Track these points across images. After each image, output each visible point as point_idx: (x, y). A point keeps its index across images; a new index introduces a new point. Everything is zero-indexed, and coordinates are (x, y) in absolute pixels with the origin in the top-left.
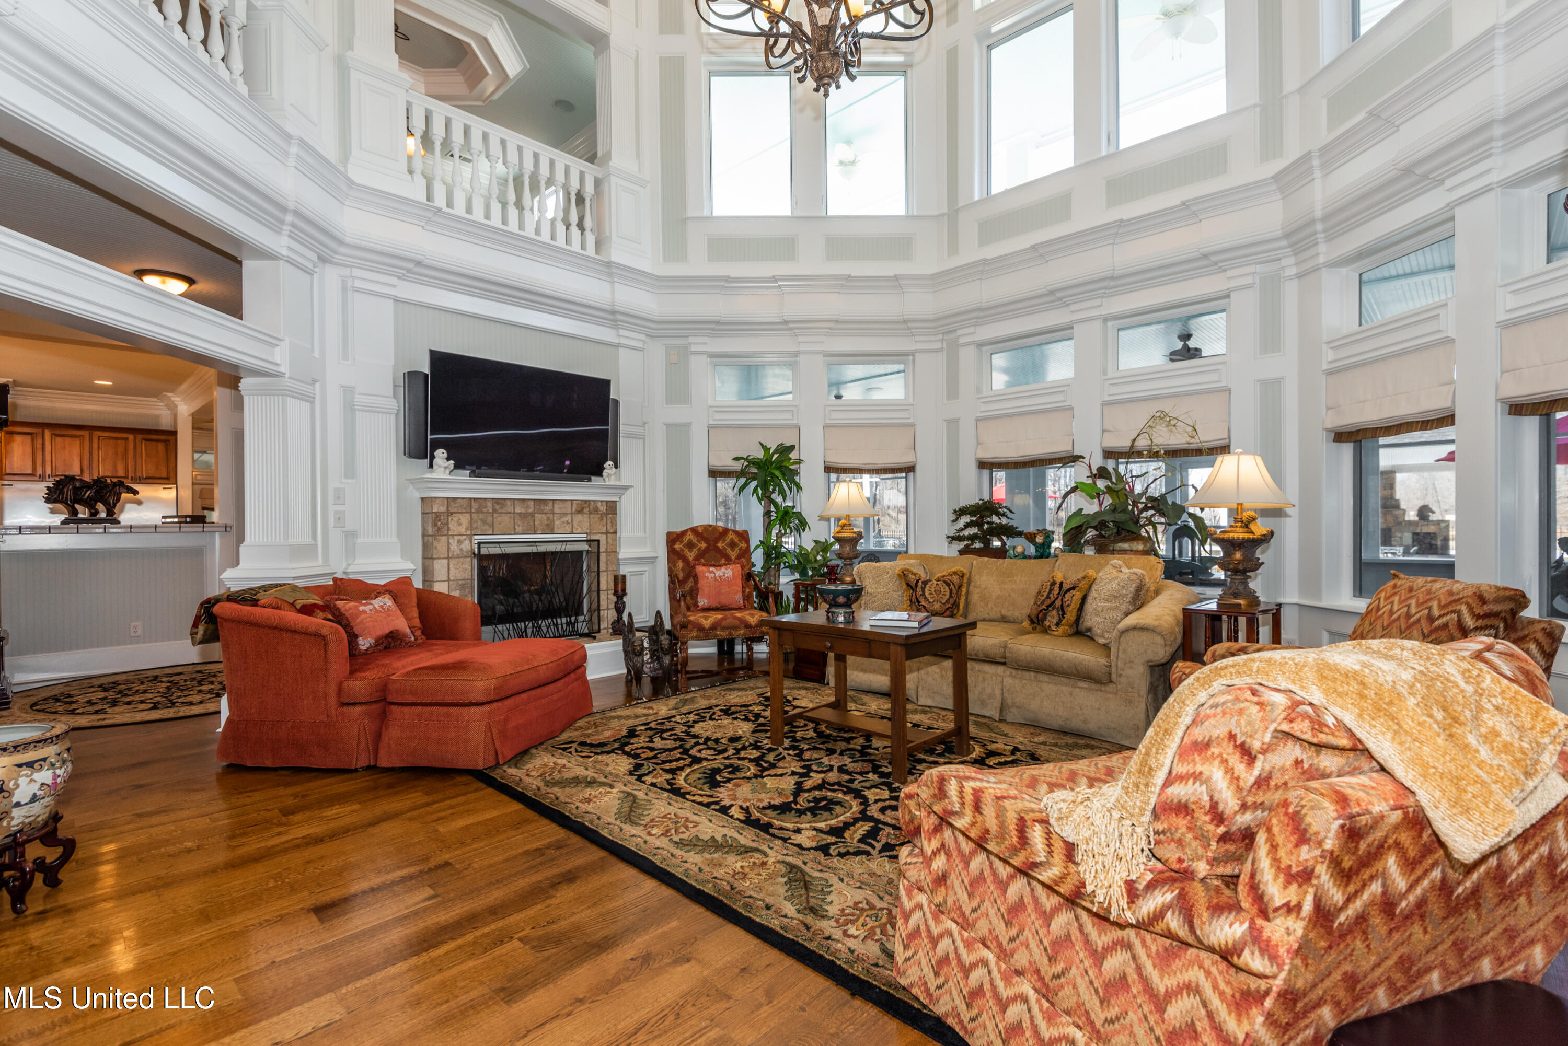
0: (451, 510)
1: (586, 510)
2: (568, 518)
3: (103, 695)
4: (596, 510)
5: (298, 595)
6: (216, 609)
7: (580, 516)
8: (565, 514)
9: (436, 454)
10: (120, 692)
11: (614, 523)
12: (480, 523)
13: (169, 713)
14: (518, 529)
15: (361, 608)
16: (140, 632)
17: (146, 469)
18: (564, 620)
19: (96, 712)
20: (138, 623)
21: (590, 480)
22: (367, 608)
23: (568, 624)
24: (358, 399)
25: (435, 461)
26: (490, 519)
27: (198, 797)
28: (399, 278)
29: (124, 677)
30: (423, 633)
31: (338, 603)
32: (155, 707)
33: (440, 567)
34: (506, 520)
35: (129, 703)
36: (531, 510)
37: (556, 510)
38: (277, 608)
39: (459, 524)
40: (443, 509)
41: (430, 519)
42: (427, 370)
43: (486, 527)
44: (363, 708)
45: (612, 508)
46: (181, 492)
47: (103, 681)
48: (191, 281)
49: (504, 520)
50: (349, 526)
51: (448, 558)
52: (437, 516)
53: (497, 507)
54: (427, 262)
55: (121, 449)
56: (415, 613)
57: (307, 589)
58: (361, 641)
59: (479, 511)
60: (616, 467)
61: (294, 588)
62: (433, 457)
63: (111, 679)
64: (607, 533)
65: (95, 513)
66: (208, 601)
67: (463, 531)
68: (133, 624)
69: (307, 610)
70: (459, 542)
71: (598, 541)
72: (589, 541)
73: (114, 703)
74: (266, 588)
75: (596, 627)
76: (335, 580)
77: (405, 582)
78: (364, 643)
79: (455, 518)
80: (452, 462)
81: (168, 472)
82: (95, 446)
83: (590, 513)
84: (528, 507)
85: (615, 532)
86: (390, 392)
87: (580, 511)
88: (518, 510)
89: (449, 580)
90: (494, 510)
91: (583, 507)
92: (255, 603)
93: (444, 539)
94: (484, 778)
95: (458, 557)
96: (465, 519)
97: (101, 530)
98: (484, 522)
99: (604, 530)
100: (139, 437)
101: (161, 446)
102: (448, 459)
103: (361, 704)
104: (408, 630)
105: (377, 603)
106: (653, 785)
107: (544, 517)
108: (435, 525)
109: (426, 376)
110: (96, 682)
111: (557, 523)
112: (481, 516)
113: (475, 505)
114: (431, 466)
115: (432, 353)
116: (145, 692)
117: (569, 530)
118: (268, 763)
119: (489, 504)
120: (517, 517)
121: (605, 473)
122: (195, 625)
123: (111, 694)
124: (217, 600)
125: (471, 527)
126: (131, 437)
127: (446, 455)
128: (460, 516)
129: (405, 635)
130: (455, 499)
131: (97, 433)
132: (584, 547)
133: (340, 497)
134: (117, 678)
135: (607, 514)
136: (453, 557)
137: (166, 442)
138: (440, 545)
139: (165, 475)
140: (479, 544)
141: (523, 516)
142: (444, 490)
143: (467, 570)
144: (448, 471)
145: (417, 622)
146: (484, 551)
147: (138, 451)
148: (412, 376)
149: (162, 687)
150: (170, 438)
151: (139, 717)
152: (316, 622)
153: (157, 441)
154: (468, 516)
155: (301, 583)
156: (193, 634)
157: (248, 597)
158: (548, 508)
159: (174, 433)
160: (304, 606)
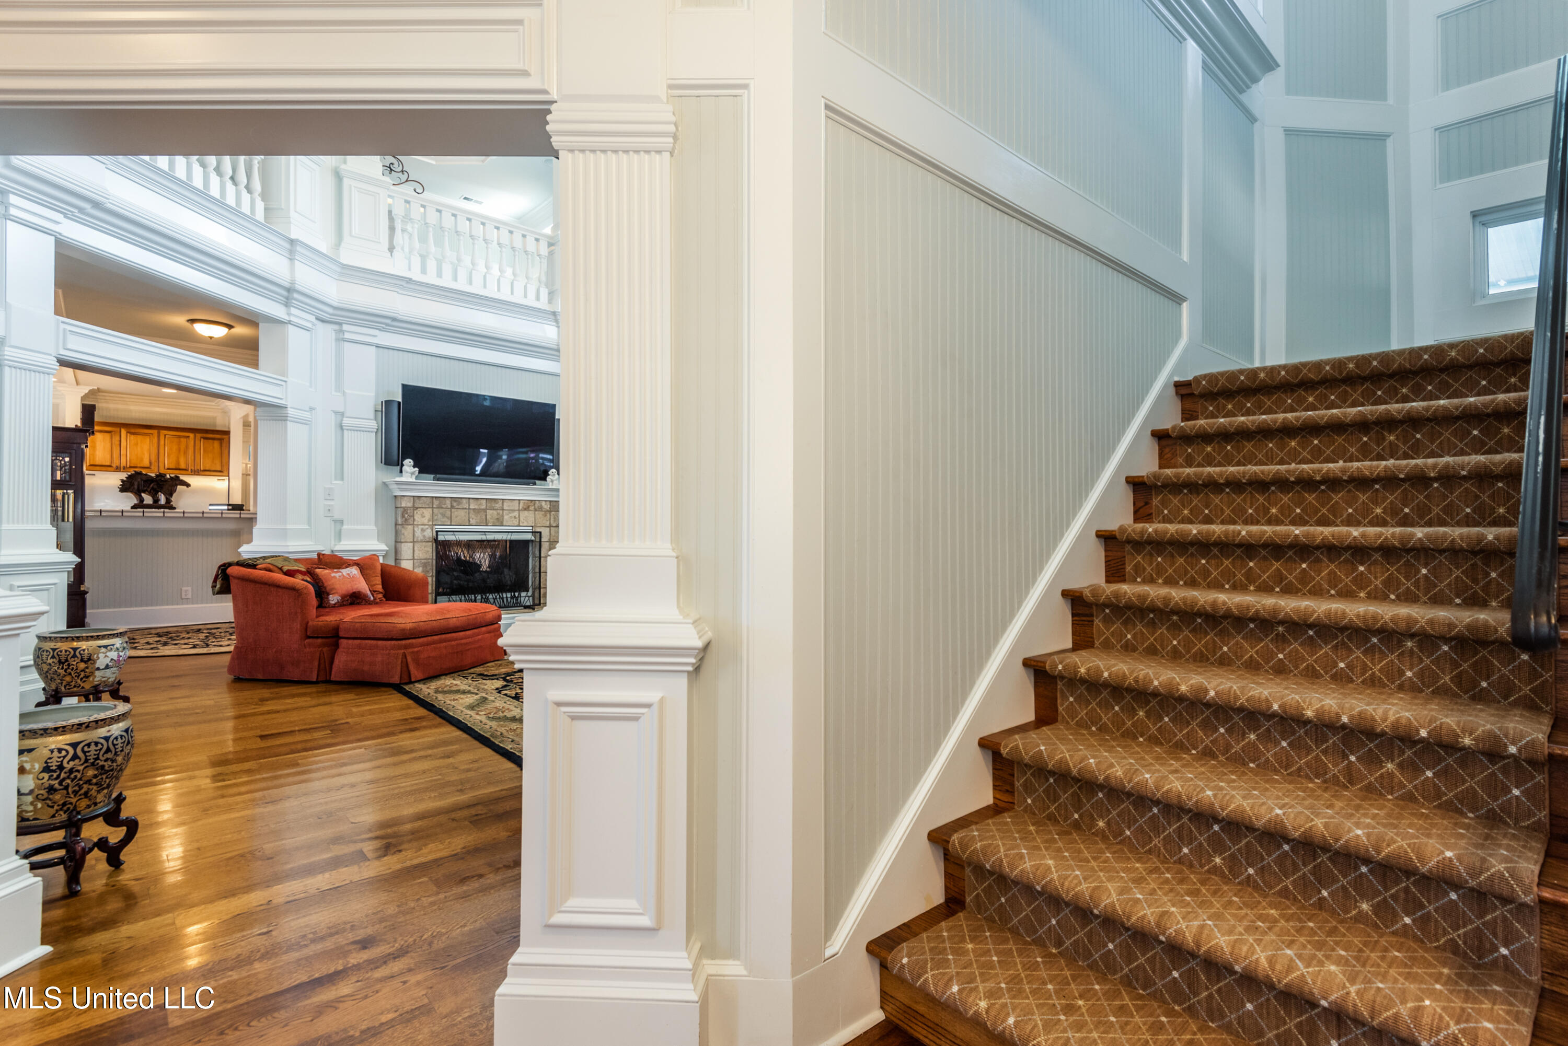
0: (416, 505)
1: (532, 508)
2: (516, 514)
3: (158, 639)
4: (541, 508)
5: (287, 563)
6: (230, 570)
7: (526, 513)
8: (513, 511)
9: (404, 463)
10: (171, 638)
11: (557, 518)
12: (440, 516)
13: (205, 651)
14: (472, 522)
15: (333, 575)
16: (189, 596)
17: (204, 463)
18: (509, 595)
19: (152, 649)
20: (190, 588)
21: (535, 484)
22: (337, 575)
23: (512, 598)
24: (346, 421)
25: (404, 468)
26: (448, 513)
27: (210, 692)
28: (380, 330)
29: (175, 629)
30: (384, 596)
31: (318, 570)
32: (194, 647)
33: (406, 550)
34: (462, 513)
35: (176, 644)
36: (484, 507)
37: (505, 508)
38: (270, 570)
39: (423, 517)
40: (410, 505)
41: (400, 512)
42: (400, 400)
43: (445, 519)
44: (324, 640)
45: (554, 507)
46: (233, 484)
47: (158, 631)
48: (230, 327)
49: (460, 514)
50: (337, 516)
51: (414, 542)
52: (405, 510)
53: (455, 504)
54: (400, 317)
55: (183, 447)
56: (378, 580)
57: (297, 560)
58: (331, 597)
59: (439, 507)
60: (558, 474)
61: (286, 559)
62: (402, 465)
63: (165, 630)
64: (550, 526)
65: (156, 501)
66: (224, 565)
67: (426, 521)
68: (184, 589)
69: (290, 573)
70: (423, 530)
71: (540, 533)
72: (534, 533)
73: (165, 644)
74: (264, 558)
75: (537, 602)
76: (319, 555)
77: (374, 557)
78: (333, 599)
79: (420, 511)
80: (417, 469)
81: (222, 466)
82: (162, 442)
83: (535, 510)
84: (481, 504)
85: (557, 526)
86: (372, 415)
87: (527, 509)
88: (472, 507)
89: (414, 559)
90: (452, 507)
91: (529, 506)
92: (254, 566)
93: (410, 527)
94: (398, 688)
95: (422, 542)
96: (428, 513)
97: (162, 515)
98: (444, 515)
99: (548, 524)
100: (199, 436)
101: (216, 444)
102: (414, 467)
103: (322, 638)
104: (369, 593)
105: (345, 572)
106: (506, 695)
107: (495, 512)
108: (403, 516)
109: (399, 403)
110: (153, 631)
111: (506, 517)
112: (441, 511)
113: (436, 503)
114: (401, 471)
115: (404, 386)
116: (189, 638)
117: (517, 523)
118: (260, 677)
119: (448, 502)
120: (471, 511)
121: (549, 478)
122: (215, 581)
123: (164, 639)
124: (230, 564)
125: (433, 518)
126: (192, 435)
127: (412, 463)
128: (424, 510)
129: (366, 596)
130: (419, 497)
131: (163, 432)
132: (529, 537)
133: (329, 495)
134: (170, 629)
135: (550, 511)
136: (417, 542)
137: (221, 440)
138: (407, 532)
139: (219, 469)
140: (437, 532)
141: (477, 511)
142: (411, 490)
143: (427, 552)
144: (414, 477)
145: (379, 587)
146: (441, 538)
147: (197, 447)
148: (388, 403)
149: (202, 636)
150: (224, 437)
151: (181, 652)
152: (298, 581)
153: (213, 439)
154: (430, 510)
155: (292, 556)
156: (214, 587)
157: (251, 564)
158: (499, 505)
159: (227, 433)
160: (288, 570)
